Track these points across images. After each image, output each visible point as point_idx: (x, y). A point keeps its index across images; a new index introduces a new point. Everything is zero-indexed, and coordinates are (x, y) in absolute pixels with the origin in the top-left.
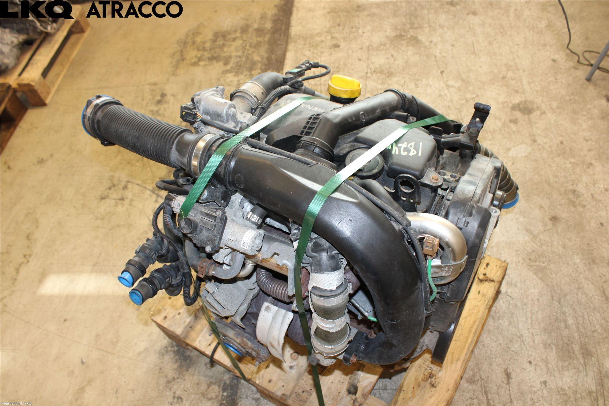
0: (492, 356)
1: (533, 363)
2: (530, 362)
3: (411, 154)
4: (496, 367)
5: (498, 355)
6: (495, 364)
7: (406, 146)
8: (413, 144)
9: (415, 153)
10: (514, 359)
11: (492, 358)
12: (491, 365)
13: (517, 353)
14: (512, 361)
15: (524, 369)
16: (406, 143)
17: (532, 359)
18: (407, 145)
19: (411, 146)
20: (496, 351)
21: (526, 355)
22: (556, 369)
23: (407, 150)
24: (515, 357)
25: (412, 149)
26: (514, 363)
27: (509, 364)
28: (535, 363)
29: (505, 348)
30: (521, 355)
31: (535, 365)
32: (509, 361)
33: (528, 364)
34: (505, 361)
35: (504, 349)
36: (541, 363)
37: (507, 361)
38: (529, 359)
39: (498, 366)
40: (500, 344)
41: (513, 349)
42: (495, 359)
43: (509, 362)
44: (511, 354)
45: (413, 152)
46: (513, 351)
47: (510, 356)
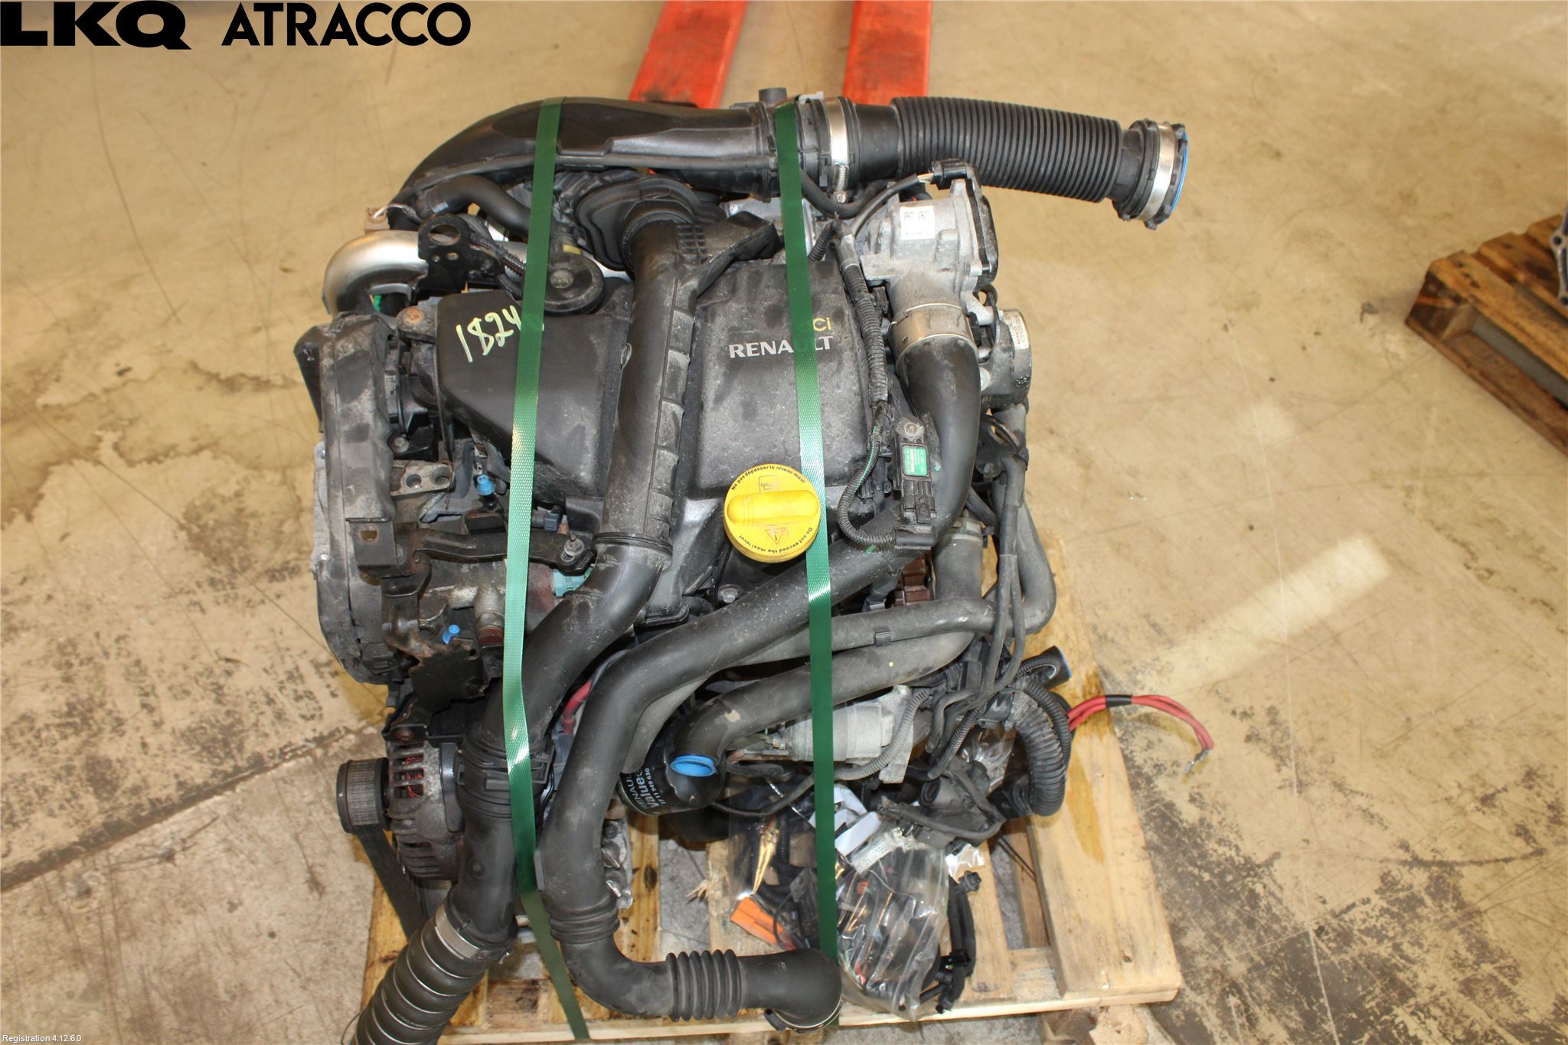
0: (361, 907)
1: (265, 937)
2: (272, 935)
3: (476, 322)
4: (344, 888)
5: (346, 916)
6: (350, 894)
7: (497, 335)
8: (487, 350)
9: (470, 329)
10: (309, 925)
11: (358, 904)
12: (358, 887)
13: (307, 941)
14: (314, 919)
15: (283, 914)
16: (501, 344)
17: (270, 943)
18: (496, 343)
19: (487, 340)
20: (354, 924)
21: (284, 947)
22: (212, 949)
23: (490, 328)
24: (308, 930)
25: (482, 335)
26: (308, 915)
27: (318, 907)
28: (261, 938)
29: (336, 939)
30: (297, 941)
31: (261, 934)
32: (320, 916)
33: (275, 929)
34: (330, 910)
35: (338, 936)
36: (248, 945)
37: (325, 913)
38: (276, 940)
39: (341, 892)
40: (349, 942)
41: (317, 946)
42: (352, 905)
43: (320, 912)
44: (319, 931)
45: (474, 329)
46: (316, 941)
47: (321, 927)
